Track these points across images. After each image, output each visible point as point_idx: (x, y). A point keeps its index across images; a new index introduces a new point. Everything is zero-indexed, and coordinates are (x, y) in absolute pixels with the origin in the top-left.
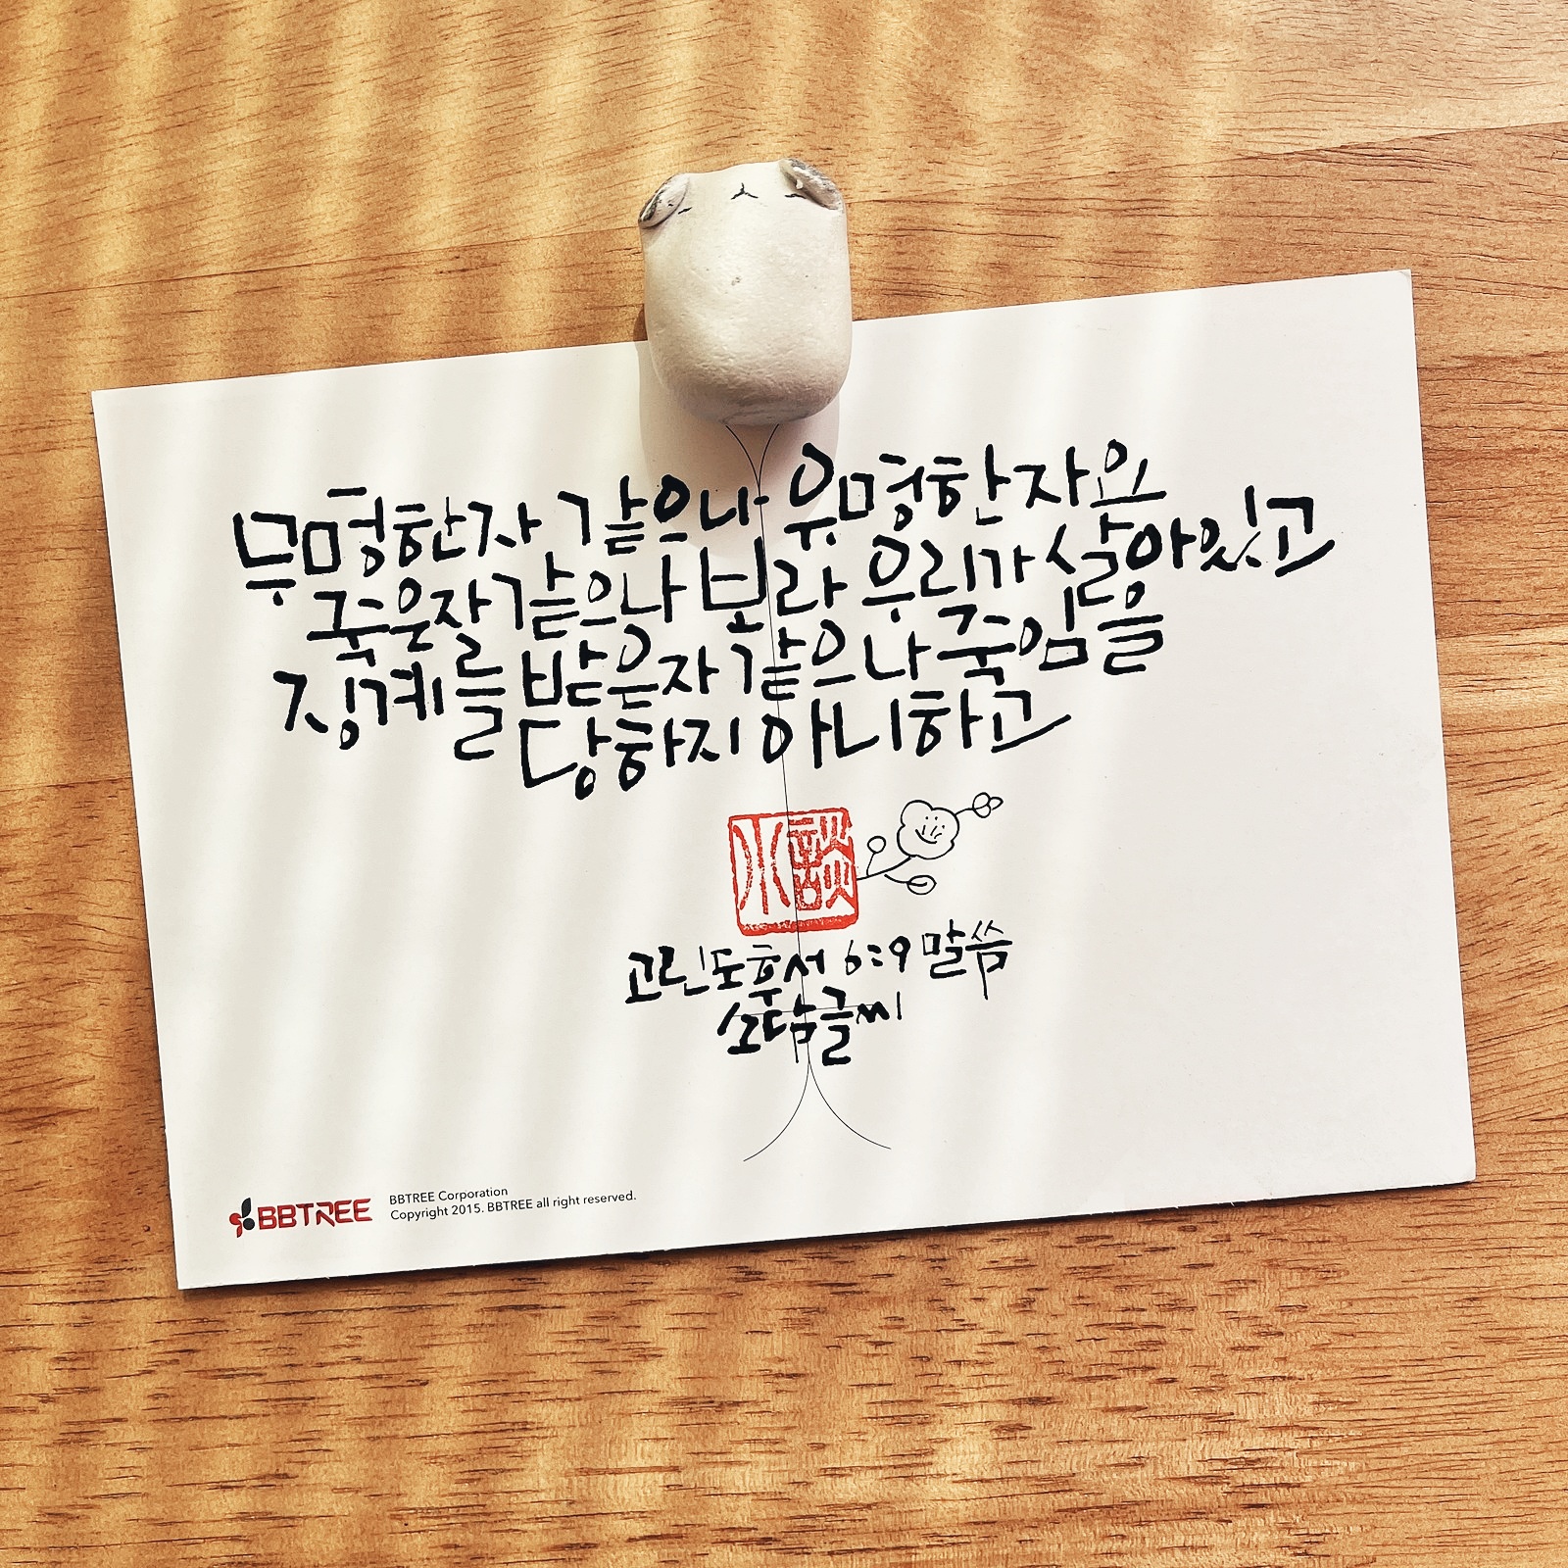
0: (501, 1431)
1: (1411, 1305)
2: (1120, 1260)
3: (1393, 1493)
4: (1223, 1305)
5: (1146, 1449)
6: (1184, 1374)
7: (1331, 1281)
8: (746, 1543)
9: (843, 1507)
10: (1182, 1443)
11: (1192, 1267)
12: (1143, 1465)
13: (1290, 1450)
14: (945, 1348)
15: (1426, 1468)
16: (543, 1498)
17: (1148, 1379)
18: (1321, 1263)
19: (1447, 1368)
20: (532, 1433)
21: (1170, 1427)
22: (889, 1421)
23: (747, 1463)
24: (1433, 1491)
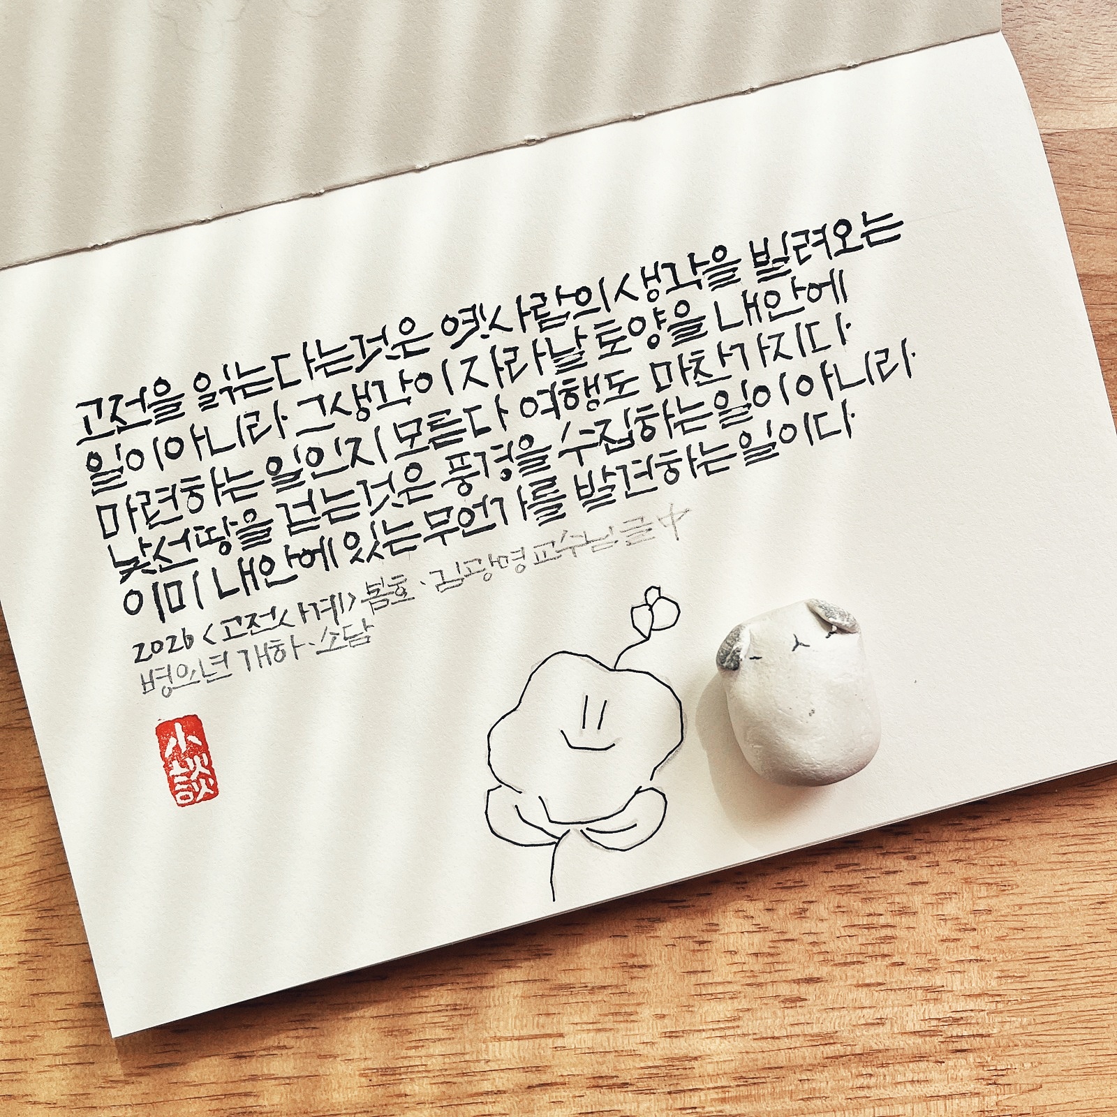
0: (439, 1011)
1: (1060, 908)
2: (865, 881)
3: (1052, 1039)
4: (935, 909)
5: (886, 1012)
6: (910, 960)
7: (1007, 892)
8: (610, 1087)
9: (678, 1059)
10: (909, 1008)
11: (913, 884)
12: (883, 1024)
13: (983, 1011)
14: (747, 944)
15: (1074, 1020)
16: (468, 1059)
17: (885, 963)
18: (1000, 880)
19: (1086, 951)
20: (460, 1012)
21: (902, 996)
22: (709, 997)
23: (611, 1029)
24: (1079, 1037)
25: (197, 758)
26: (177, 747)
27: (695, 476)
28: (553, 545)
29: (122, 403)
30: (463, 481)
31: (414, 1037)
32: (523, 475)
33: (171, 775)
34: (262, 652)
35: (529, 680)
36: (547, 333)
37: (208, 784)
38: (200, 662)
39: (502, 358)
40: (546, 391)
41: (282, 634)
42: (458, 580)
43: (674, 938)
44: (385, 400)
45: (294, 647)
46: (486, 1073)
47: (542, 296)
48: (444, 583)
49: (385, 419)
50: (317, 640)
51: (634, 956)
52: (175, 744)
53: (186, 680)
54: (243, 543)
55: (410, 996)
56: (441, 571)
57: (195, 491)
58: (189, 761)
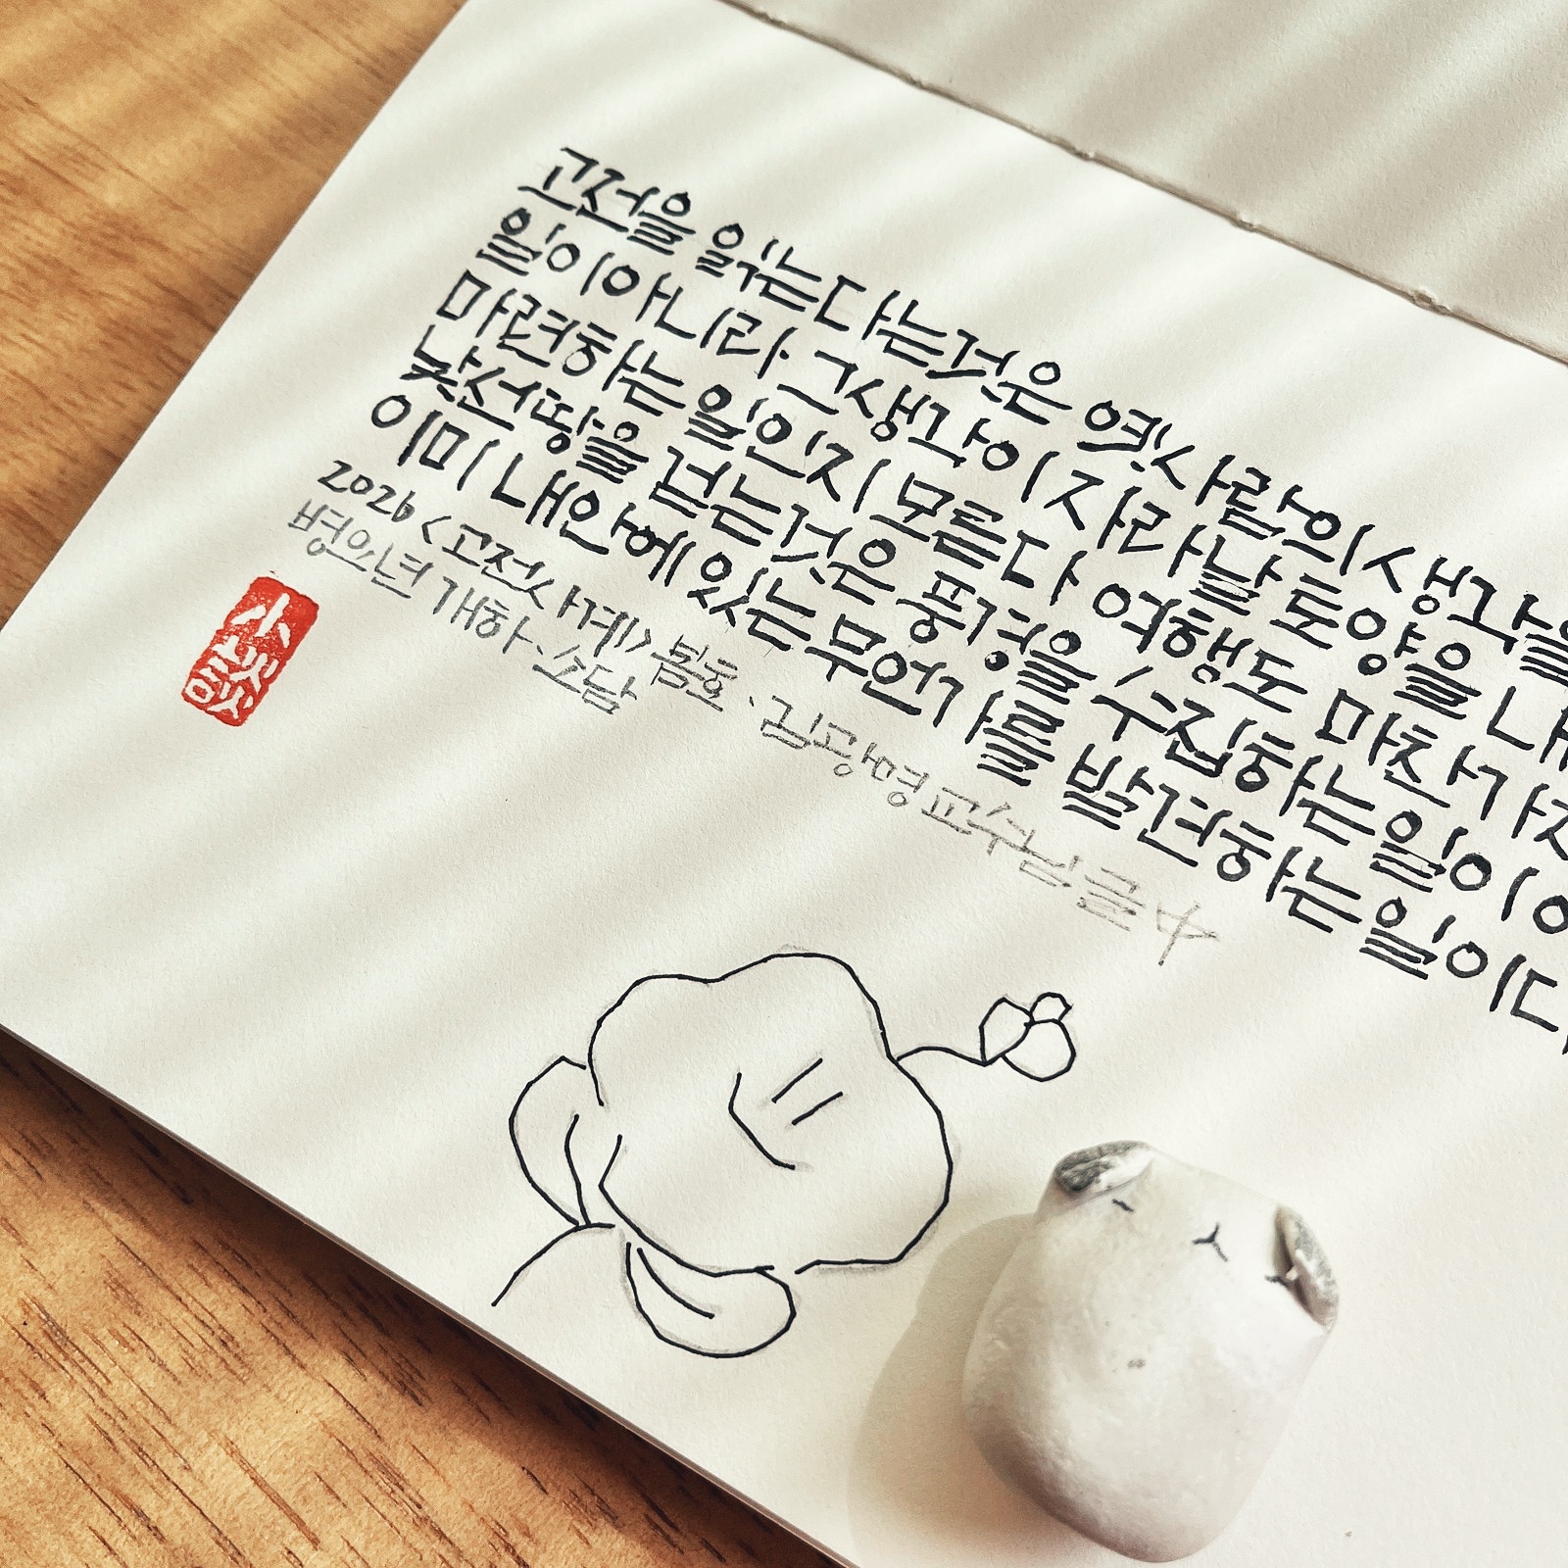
20: (225, 1355)
25: (263, 658)
26: (255, 624)
27: (1269, 897)
28: (973, 809)
29: (616, 184)
30: (932, 619)
31: (136, 1324)
33: (214, 648)
35: (765, 960)
37: (242, 701)
38: (390, 549)
39: (1134, 510)
40: (1156, 602)
41: (518, 605)
42: (801, 738)
44: (930, 435)
45: (516, 634)
46: (166, 1483)
47: (1265, 481)
48: (779, 726)
49: (907, 457)
50: (550, 651)
52: (258, 618)
53: (352, 555)
54: (585, 456)
55: (191, 1261)
56: (789, 708)
57: (593, 349)
58: (252, 651)
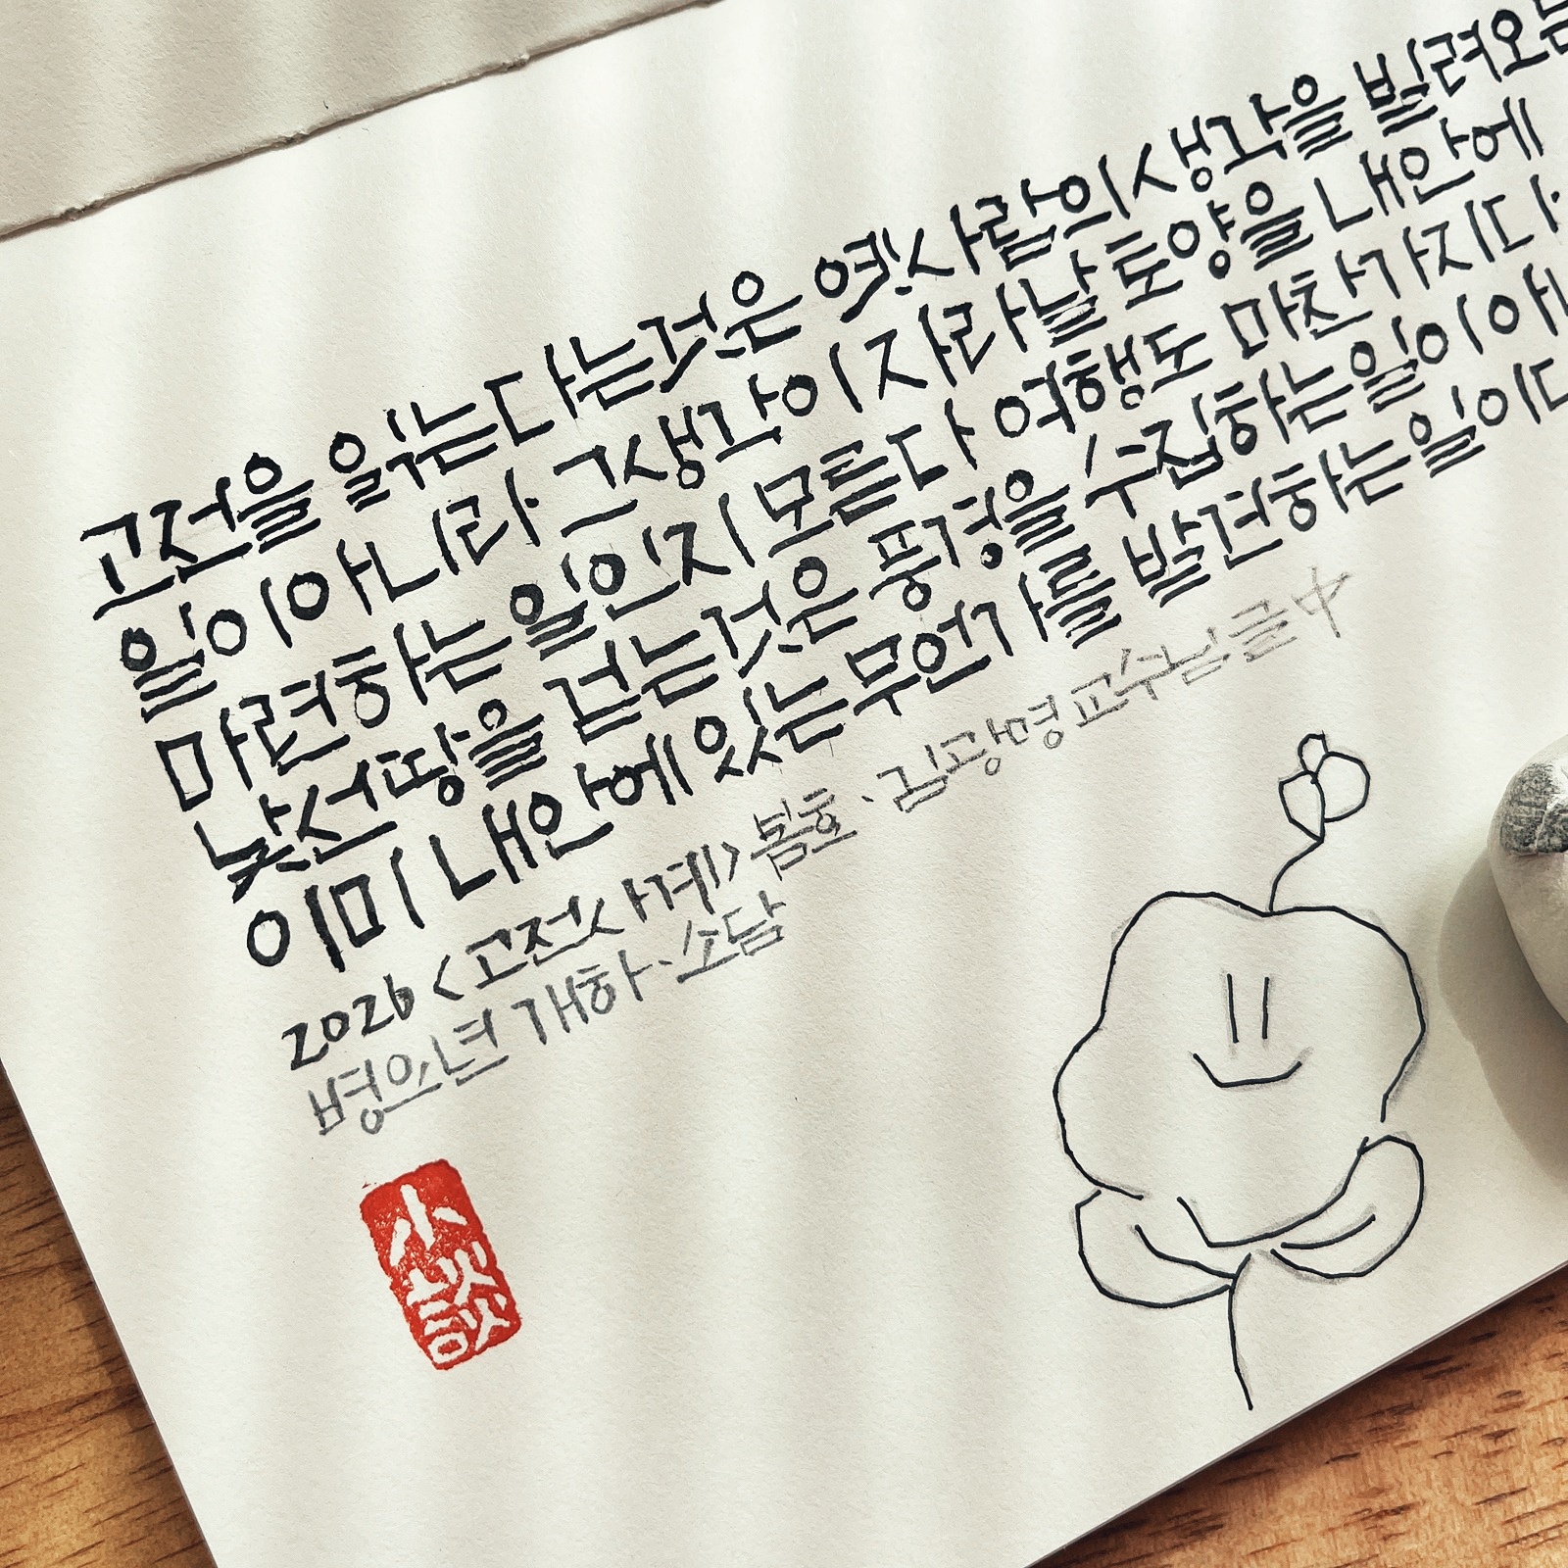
25: (461, 1256)
26: (414, 1240)
27: (1345, 508)
28: (1108, 682)
29: (180, 517)
30: (911, 580)
32: (1026, 552)
33: (410, 1303)
34: (564, 998)
35: (1113, 962)
36: (1020, 271)
37: (494, 1308)
38: (436, 1043)
39: (943, 329)
40: (1038, 382)
41: (600, 952)
42: (936, 781)
43: (1447, 1438)
44: (729, 439)
45: (630, 975)
47: (997, 200)
48: (910, 792)
49: (738, 476)
50: (675, 955)
51: (1379, 1491)
52: (409, 1232)
53: (411, 1087)
54: (488, 774)
56: (899, 769)
57: (367, 680)
58: (444, 1264)
